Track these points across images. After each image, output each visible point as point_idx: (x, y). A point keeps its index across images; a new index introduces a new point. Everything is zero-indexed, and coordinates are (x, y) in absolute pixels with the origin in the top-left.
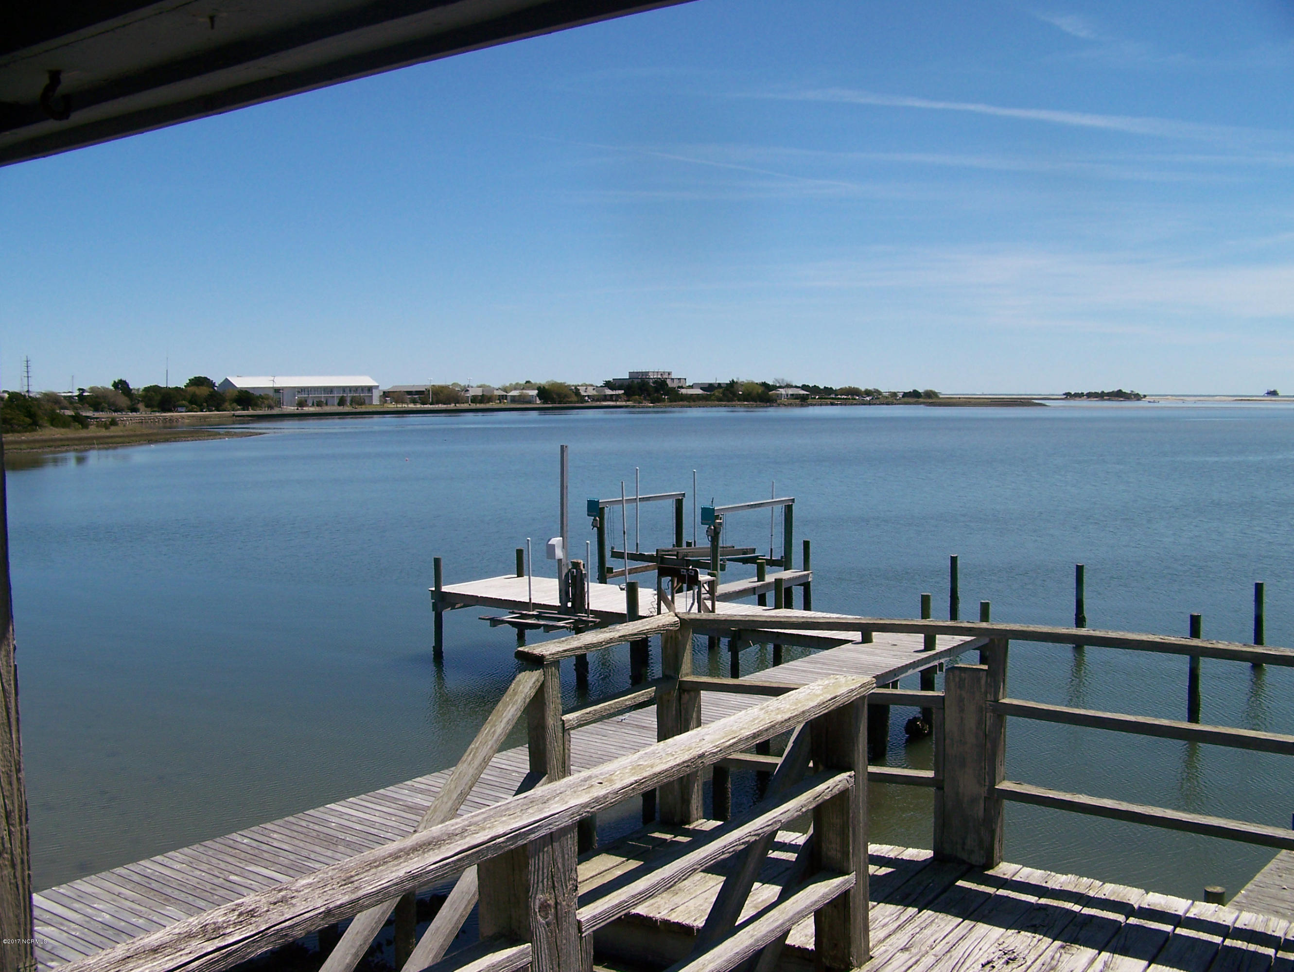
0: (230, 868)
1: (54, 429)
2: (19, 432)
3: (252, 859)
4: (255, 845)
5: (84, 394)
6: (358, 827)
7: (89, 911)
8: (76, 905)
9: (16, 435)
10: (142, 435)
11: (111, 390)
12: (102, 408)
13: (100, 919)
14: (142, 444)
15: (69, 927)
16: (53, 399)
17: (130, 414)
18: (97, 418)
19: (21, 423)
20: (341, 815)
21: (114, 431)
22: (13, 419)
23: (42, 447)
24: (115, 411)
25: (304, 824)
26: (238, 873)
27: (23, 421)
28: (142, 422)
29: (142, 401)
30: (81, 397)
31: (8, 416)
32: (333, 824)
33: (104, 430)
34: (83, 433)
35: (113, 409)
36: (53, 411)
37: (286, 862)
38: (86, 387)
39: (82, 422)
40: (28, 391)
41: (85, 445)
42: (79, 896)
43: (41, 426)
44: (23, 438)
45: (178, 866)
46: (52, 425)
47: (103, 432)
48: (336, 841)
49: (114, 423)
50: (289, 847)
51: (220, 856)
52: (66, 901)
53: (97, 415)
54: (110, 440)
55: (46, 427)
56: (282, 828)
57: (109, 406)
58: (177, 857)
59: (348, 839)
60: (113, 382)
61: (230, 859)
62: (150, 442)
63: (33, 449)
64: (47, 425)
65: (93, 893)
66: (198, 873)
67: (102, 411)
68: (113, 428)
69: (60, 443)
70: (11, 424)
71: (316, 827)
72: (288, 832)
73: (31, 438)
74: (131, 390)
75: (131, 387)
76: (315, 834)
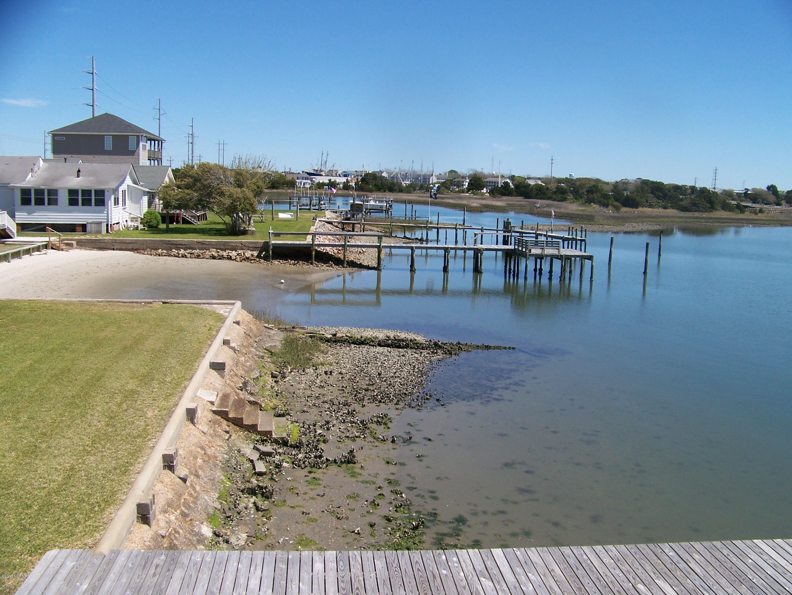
0: (644, 576)
1: (723, 212)
2: (702, 212)
3: (665, 573)
4: (675, 560)
5: (748, 192)
6: (770, 571)
7: (523, 578)
8: (519, 570)
9: (700, 213)
10: (778, 220)
11: (765, 191)
12: (758, 201)
13: (524, 588)
14: (777, 226)
15: (501, 586)
16: (729, 194)
17: (775, 206)
18: (754, 208)
19: (705, 207)
20: (761, 553)
21: (760, 216)
22: (699, 203)
23: (714, 222)
24: (766, 204)
25: (726, 552)
26: (646, 583)
27: (705, 205)
28: (782, 212)
29: (784, 199)
30: (746, 194)
31: (697, 202)
32: (750, 561)
33: (754, 215)
34: (741, 216)
35: (765, 202)
36: (725, 201)
37: (691, 585)
38: (750, 188)
39: (741, 209)
40: (714, 188)
41: (740, 223)
42: (526, 562)
43: (716, 210)
44: (704, 216)
45: (607, 560)
46: (723, 209)
47: (753, 217)
48: (743, 579)
49: (761, 211)
50: (701, 571)
51: (643, 561)
52: (514, 563)
53: (754, 205)
54: (756, 222)
55: (719, 210)
56: (706, 550)
57: (763, 200)
58: (611, 551)
59: (755, 581)
60: (767, 186)
61: (648, 567)
62: (782, 225)
63: (708, 223)
64: (719, 209)
65: (536, 563)
66: (618, 571)
67: (758, 204)
68: (760, 215)
69: (724, 221)
70: (698, 207)
71: (734, 559)
72: (708, 556)
73: (708, 216)
74: (778, 192)
75: (778, 190)
76: (729, 565)
